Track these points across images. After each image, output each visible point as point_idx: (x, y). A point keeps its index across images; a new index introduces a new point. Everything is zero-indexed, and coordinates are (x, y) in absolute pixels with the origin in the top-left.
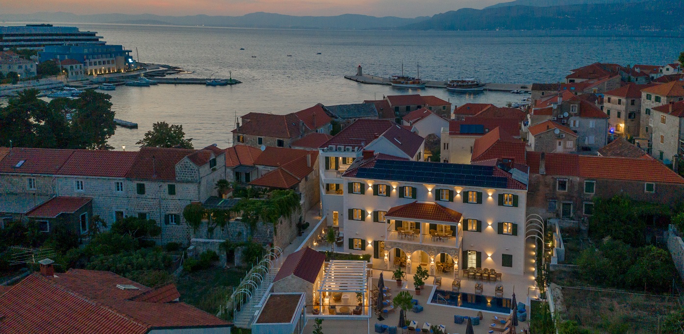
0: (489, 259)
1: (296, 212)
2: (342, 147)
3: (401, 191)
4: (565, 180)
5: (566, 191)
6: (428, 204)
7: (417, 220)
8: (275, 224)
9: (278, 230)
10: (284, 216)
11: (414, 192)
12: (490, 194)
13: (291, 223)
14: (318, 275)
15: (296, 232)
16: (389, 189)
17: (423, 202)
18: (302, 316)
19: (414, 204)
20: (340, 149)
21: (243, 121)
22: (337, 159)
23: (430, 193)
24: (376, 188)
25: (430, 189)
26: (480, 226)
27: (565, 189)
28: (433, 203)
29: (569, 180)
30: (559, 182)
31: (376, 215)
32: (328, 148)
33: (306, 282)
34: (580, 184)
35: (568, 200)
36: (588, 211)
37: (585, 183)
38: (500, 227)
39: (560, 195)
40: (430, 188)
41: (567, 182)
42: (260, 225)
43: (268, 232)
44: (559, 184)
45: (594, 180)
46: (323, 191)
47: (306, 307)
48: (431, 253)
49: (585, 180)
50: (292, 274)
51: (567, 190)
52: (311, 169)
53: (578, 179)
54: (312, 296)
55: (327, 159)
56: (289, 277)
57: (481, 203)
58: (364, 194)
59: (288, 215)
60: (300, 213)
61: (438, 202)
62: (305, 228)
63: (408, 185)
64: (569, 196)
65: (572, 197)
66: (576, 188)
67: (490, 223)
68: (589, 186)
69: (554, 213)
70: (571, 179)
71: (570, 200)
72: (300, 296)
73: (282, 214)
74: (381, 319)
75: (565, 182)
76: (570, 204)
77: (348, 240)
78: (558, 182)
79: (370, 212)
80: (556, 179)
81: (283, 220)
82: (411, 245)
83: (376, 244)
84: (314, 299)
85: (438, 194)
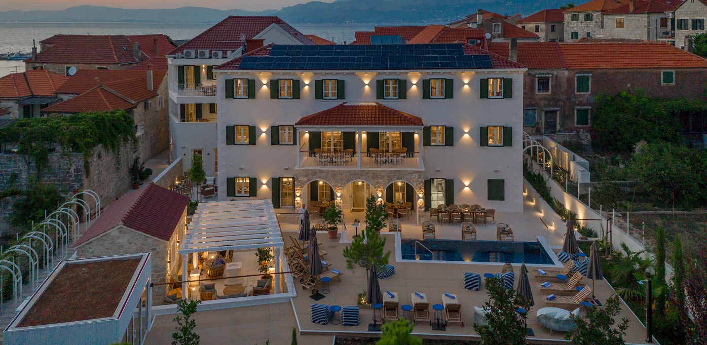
0: (467, 189)
1: (128, 145)
2: (207, 51)
3: (319, 87)
4: (547, 76)
5: (550, 92)
6: (365, 106)
7: (349, 129)
8: (87, 155)
9: (92, 169)
10: (105, 146)
11: (341, 86)
12: (466, 80)
13: (118, 163)
14: (176, 229)
15: (127, 181)
16: (297, 86)
17: (356, 104)
18: (143, 309)
19: (342, 107)
20: (203, 55)
21: (42, 48)
22: (197, 69)
23: (367, 87)
24: (274, 86)
25: (367, 82)
26: (450, 136)
27: (547, 90)
28: (373, 104)
29: (553, 74)
30: (540, 79)
31: (275, 133)
32: (182, 53)
33: (151, 240)
34: (570, 81)
35: (552, 106)
36: (583, 120)
37: (576, 78)
38: (483, 136)
39: (541, 99)
40: (367, 79)
41: (550, 79)
42: (55, 158)
43: (72, 170)
44: (538, 82)
45: (588, 73)
46: (175, 120)
47: (152, 285)
48: (377, 183)
49: (576, 73)
50: (121, 224)
51: (550, 90)
52: (154, 94)
53: (566, 73)
54: (165, 268)
55: (181, 69)
56: (114, 232)
57: (452, 98)
58: (254, 97)
59: (113, 147)
60: (135, 148)
61: (381, 101)
62: (145, 178)
63: (330, 76)
64: (554, 100)
65: (558, 100)
66: (564, 87)
67: (466, 130)
68: (583, 82)
69: (532, 127)
70: (555, 73)
71: (556, 106)
72: (138, 260)
73: (100, 141)
74: (317, 296)
75: (548, 79)
76: (555, 112)
77: (226, 181)
78: (537, 79)
79: (264, 129)
80: (534, 76)
81: (103, 153)
82: (341, 173)
83: (276, 183)
84: (168, 277)
85: (380, 88)
